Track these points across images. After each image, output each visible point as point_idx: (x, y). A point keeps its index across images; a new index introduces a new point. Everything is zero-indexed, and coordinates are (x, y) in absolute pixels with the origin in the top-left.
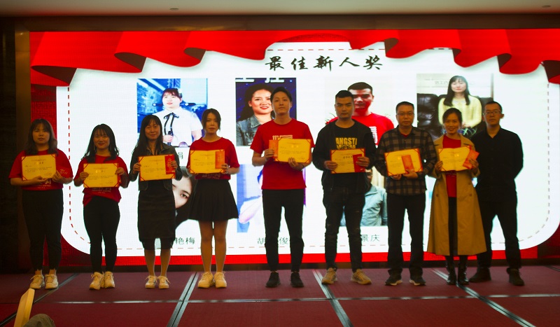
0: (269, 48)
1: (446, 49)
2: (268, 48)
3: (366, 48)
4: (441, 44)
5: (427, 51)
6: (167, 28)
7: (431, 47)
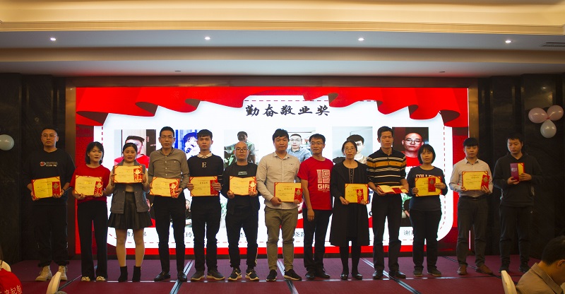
1: (372, 101)
3: (315, 100)
5: (359, 102)
6: (173, 85)
7: (361, 100)
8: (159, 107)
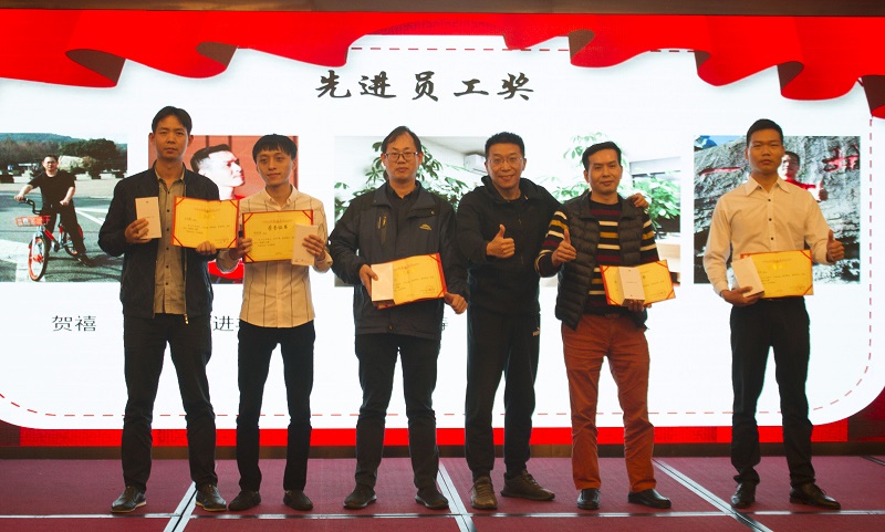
0: (356, 44)
1: (684, 51)
2: (353, 45)
4: (674, 43)
5: (648, 53)
7: (655, 48)
8: (127, 62)
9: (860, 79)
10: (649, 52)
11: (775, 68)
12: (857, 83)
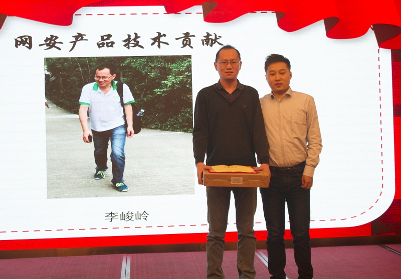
1: (269, 12)
2: (76, 13)
3: (183, 12)
4: (264, 8)
9: (372, 26)
10: (249, 14)
11: (322, 21)
12: (370, 28)
